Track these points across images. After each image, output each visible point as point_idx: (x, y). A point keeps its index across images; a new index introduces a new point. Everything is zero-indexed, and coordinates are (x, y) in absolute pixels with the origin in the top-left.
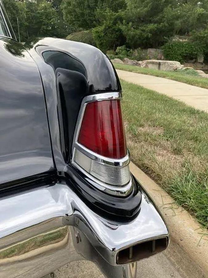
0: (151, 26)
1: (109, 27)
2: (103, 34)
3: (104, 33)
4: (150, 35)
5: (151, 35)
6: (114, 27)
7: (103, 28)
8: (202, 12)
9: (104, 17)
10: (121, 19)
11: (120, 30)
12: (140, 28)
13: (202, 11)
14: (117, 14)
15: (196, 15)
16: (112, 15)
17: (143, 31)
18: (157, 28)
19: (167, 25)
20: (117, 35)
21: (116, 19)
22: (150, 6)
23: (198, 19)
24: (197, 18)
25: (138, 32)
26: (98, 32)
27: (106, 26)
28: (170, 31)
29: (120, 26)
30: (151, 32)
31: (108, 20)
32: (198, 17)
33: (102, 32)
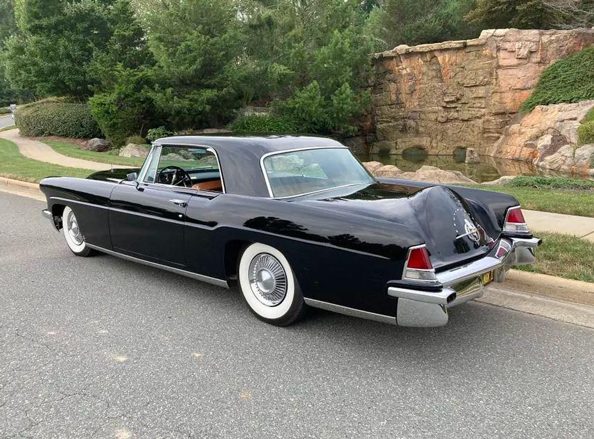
0: (208, 94)
1: (127, 96)
2: (115, 109)
3: (117, 105)
4: (208, 107)
5: (210, 107)
6: (138, 95)
7: (114, 96)
8: (285, 72)
9: (114, 79)
10: (147, 82)
11: (149, 100)
12: (187, 96)
13: (284, 70)
14: (141, 74)
15: (275, 76)
16: (130, 75)
17: (196, 101)
18: (218, 96)
19: (233, 91)
20: (144, 108)
21: (138, 82)
22: (200, 62)
23: (280, 82)
24: (278, 81)
25: (186, 103)
26: (105, 105)
27: (119, 94)
28: (239, 99)
29: (148, 94)
30: (209, 102)
31: (122, 83)
32: (279, 79)
33: (112, 103)
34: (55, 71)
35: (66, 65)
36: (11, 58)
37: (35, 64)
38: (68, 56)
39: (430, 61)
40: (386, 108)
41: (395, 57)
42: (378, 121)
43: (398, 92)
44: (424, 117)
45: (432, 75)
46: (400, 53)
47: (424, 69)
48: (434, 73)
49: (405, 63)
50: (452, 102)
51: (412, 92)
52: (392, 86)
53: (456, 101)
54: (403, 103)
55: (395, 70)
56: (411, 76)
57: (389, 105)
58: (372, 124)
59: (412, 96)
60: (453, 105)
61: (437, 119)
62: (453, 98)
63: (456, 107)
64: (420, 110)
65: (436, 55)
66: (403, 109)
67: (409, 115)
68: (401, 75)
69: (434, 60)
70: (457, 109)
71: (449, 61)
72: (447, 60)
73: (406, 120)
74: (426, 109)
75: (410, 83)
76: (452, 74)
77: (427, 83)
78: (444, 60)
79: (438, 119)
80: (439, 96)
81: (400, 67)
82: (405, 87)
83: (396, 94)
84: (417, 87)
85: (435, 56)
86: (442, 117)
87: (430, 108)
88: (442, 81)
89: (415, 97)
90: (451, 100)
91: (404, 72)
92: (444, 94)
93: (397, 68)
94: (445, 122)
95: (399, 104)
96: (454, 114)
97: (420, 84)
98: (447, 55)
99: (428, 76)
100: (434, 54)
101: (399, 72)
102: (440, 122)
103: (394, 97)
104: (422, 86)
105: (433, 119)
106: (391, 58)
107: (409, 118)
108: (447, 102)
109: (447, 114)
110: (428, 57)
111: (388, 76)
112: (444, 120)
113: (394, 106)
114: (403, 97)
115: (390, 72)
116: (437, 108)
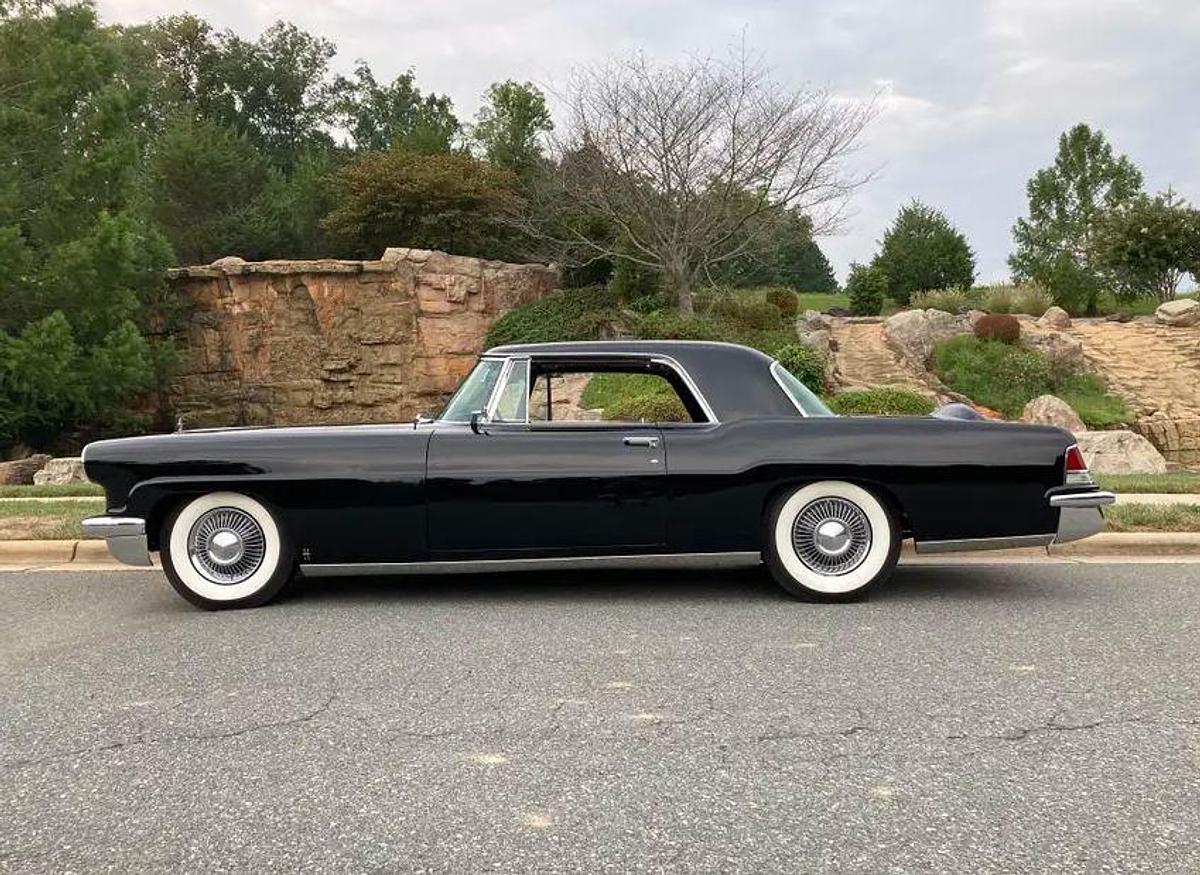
39: (291, 293)
40: (196, 381)
41: (217, 279)
42: (176, 406)
43: (224, 348)
44: (285, 399)
45: (298, 319)
46: (229, 273)
47: (281, 306)
48: (301, 316)
49: (237, 293)
50: (341, 371)
51: (257, 350)
52: (211, 337)
53: (348, 369)
54: (236, 370)
55: (215, 304)
56: (252, 318)
57: (203, 373)
58: (159, 411)
59: (255, 357)
60: (344, 377)
61: (312, 400)
62: (344, 364)
63: (349, 381)
64: (274, 384)
65: (305, 283)
66: (237, 383)
67: (251, 395)
68: (229, 315)
69: (299, 292)
70: (352, 384)
71: (330, 295)
72: (326, 294)
73: (244, 403)
74: (288, 383)
75: (251, 332)
76: (338, 319)
77: (286, 332)
78: (321, 292)
79: (315, 403)
80: (314, 358)
81: (228, 300)
82: (241, 338)
83: (219, 351)
84: (268, 341)
85: (302, 285)
86: (323, 398)
87: (296, 382)
88: (317, 330)
89: (264, 358)
90: (339, 367)
91: (236, 310)
92: (325, 356)
93: (219, 301)
94: (329, 408)
95: (229, 372)
96: (343, 394)
97: (272, 335)
98: (325, 284)
99: (291, 321)
100: (300, 280)
101: (225, 308)
102: (317, 408)
103: (214, 358)
104: (277, 338)
105: (304, 403)
106: (206, 281)
107: (251, 401)
108: (331, 371)
109: (331, 393)
110: (288, 286)
111: (199, 315)
112: (325, 404)
113: (215, 376)
114: (237, 359)
115: (206, 307)
116: (311, 381)
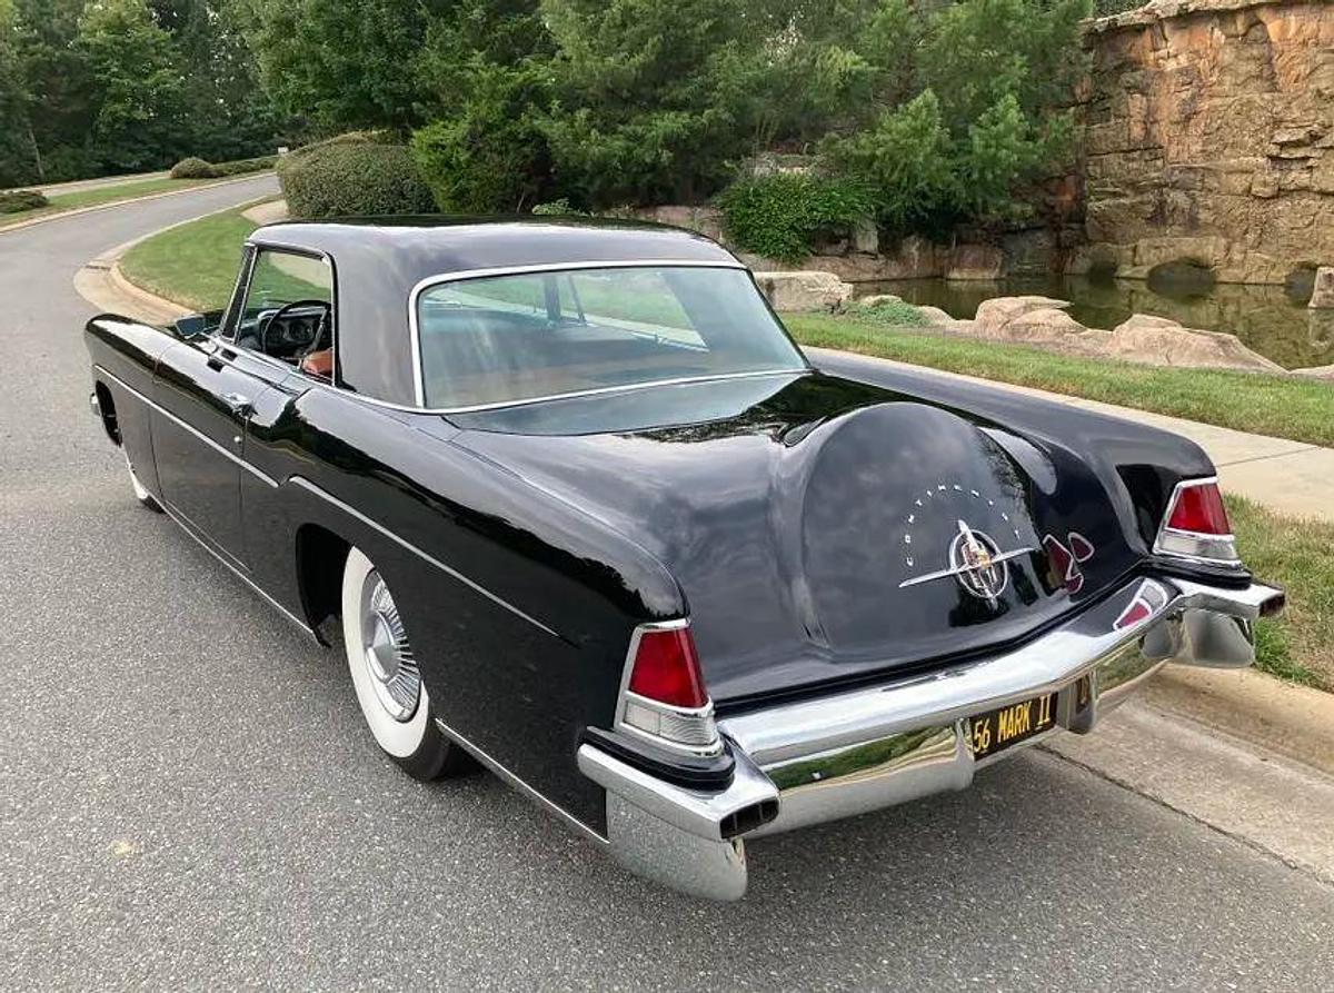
0: (670, 123)
1: (489, 128)
2: (464, 156)
3: (469, 148)
4: (666, 155)
5: (671, 154)
6: (511, 126)
7: (463, 128)
8: (855, 67)
9: (464, 88)
10: (538, 96)
11: (538, 138)
12: (621, 128)
13: (855, 63)
14: (520, 77)
15: (834, 79)
16: (497, 79)
17: (639, 139)
18: (690, 128)
19: (725, 116)
20: (526, 156)
21: (515, 95)
22: (654, 46)
23: (844, 92)
24: (838, 89)
25: (618, 144)
26: (443, 147)
27: (474, 122)
28: (743, 136)
29: (536, 122)
30: (671, 142)
31: (482, 97)
32: (841, 86)
33: (458, 144)
34: (353, 72)
35: (374, 59)
36: (268, 44)
37: (316, 59)
38: (380, 38)
39: (1244, 35)
40: (1114, 161)
41: (1150, 26)
42: (1091, 193)
43: (1149, 120)
44: (1216, 185)
45: (1248, 72)
46: (1163, 16)
47: (1227, 56)
48: (1252, 67)
49: (1174, 41)
50: (1298, 144)
51: (1188, 119)
52: (1137, 103)
53: (1308, 141)
54: (1161, 147)
55: (1146, 61)
56: (1189, 75)
57: (1123, 151)
58: (1075, 199)
59: (1185, 128)
60: (1300, 153)
61: (1250, 188)
62: (1301, 134)
63: (1306, 159)
64: (1203, 165)
65: (1264, 19)
66: (1159, 163)
67: (1174, 179)
68: (1161, 74)
69: (1255, 33)
70: (1310, 163)
71: (1299, 31)
72: (1292, 30)
73: (1164, 190)
74: (1223, 162)
75: (1183, 95)
76: (1303, 69)
77: (1229, 95)
78: (1284, 30)
79: (1254, 190)
80: (1262, 127)
81: (1163, 53)
82: (1170, 104)
83: (1145, 123)
84: (1204, 105)
85: (1260, 22)
86: (1265, 184)
87: (1232, 161)
88: (1274, 88)
89: (1196, 129)
90: (1294, 138)
91: (1171, 65)
92: (1277, 123)
93: (1151, 56)
94: (1272, 197)
95: (1151, 148)
96: (1298, 177)
97: (1211, 97)
98: (1293, 18)
99: (1238, 75)
100: (1255, 16)
101: (1158, 66)
102: (1255, 197)
103: (1137, 131)
104: (1217, 101)
105: (1240, 190)
106: (1139, 30)
107: (1174, 186)
108: (1283, 145)
109: (1278, 175)
110: (1240, 25)
111: (1128, 77)
112: (1268, 191)
113: (1136, 155)
114: (1163, 132)
115: (1134, 65)
116: (1254, 160)
